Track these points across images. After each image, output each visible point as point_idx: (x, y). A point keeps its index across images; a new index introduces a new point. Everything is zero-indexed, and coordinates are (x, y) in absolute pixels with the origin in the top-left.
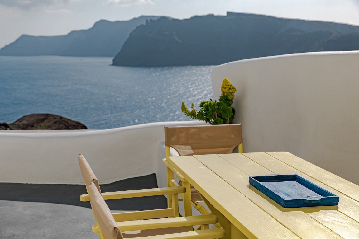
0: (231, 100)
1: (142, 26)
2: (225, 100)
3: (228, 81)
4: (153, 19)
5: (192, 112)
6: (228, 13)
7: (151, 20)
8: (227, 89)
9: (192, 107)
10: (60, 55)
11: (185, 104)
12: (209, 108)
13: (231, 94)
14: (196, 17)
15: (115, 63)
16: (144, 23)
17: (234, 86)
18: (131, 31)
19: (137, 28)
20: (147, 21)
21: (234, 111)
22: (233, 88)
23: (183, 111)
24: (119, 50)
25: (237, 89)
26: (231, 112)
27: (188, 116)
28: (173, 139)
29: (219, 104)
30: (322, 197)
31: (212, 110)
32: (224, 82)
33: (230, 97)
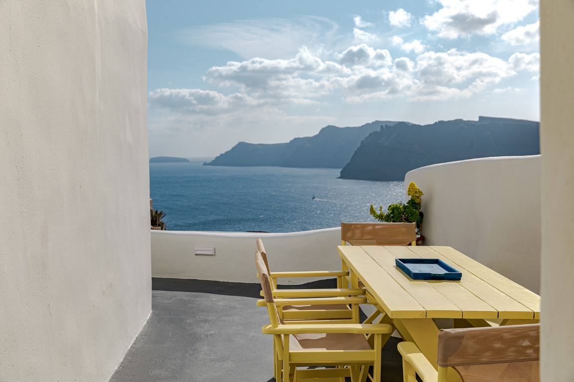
0: (419, 204)
1: (376, 132)
2: (412, 204)
3: (414, 185)
4: (389, 125)
5: (380, 215)
6: (480, 117)
7: (386, 126)
8: (414, 192)
9: (380, 210)
10: (281, 166)
11: (374, 207)
12: (395, 210)
13: (418, 197)
14: (441, 122)
15: (343, 176)
16: (379, 130)
17: (421, 190)
18: (363, 139)
19: (370, 135)
20: (382, 126)
21: (421, 215)
22: (419, 192)
23: (371, 213)
24: (349, 161)
25: (423, 193)
26: (417, 215)
27: (377, 218)
28: (349, 234)
29: (405, 207)
30: (447, 272)
31: (398, 212)
32: (410, 185)
33: (417, 201)
